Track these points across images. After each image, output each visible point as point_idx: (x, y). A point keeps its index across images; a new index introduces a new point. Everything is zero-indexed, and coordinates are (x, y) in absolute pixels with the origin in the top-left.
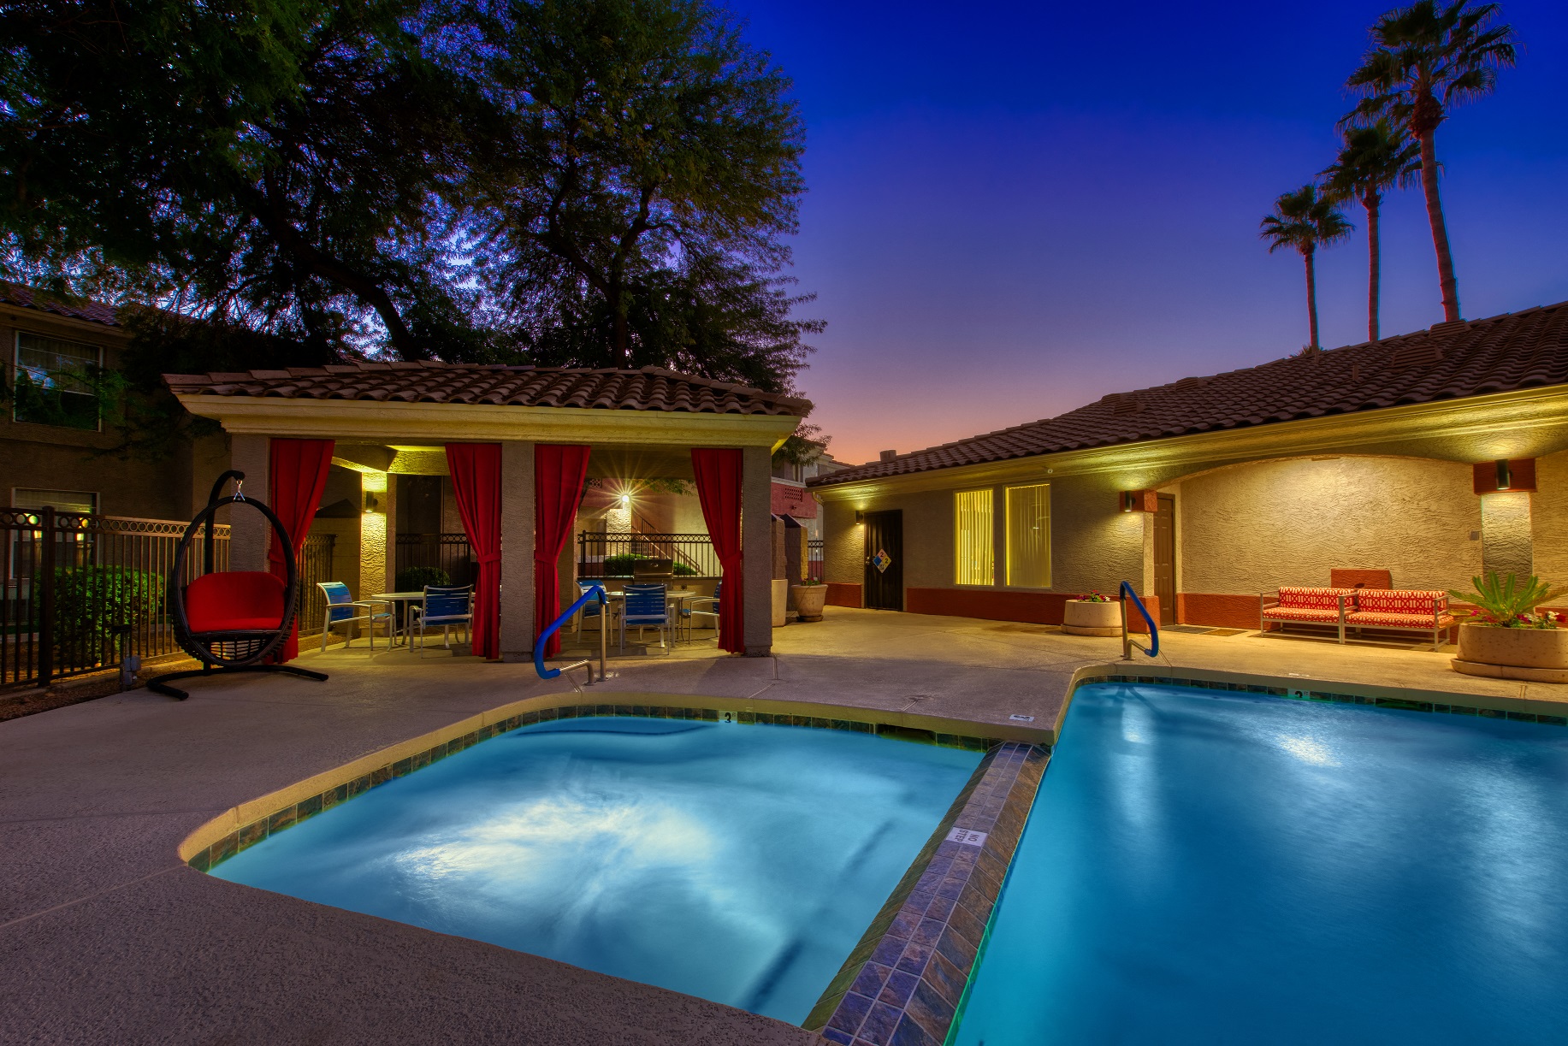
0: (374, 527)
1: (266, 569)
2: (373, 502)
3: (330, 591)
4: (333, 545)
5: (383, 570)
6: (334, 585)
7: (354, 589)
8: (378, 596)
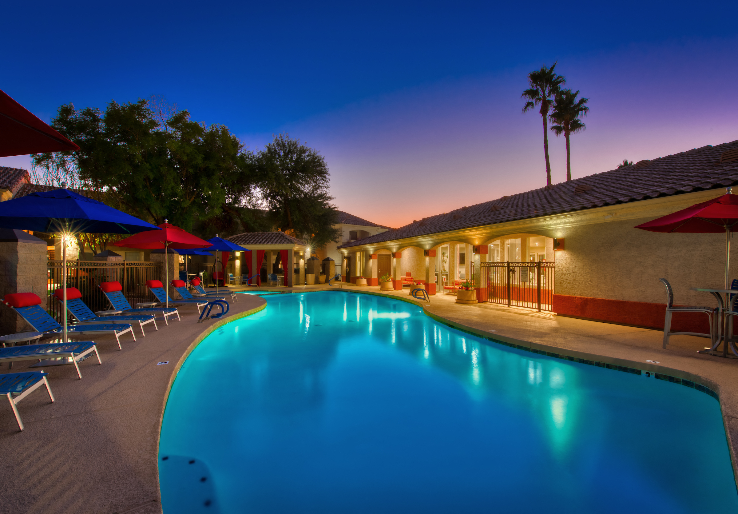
0: (238, 263)
1: (221, 271)
2: (237, 258)
3: (230, 275)
4: (232, 266)
5: (239, 272)
6: (231, 274)
7: (234, 275)
8: (238, 276)
